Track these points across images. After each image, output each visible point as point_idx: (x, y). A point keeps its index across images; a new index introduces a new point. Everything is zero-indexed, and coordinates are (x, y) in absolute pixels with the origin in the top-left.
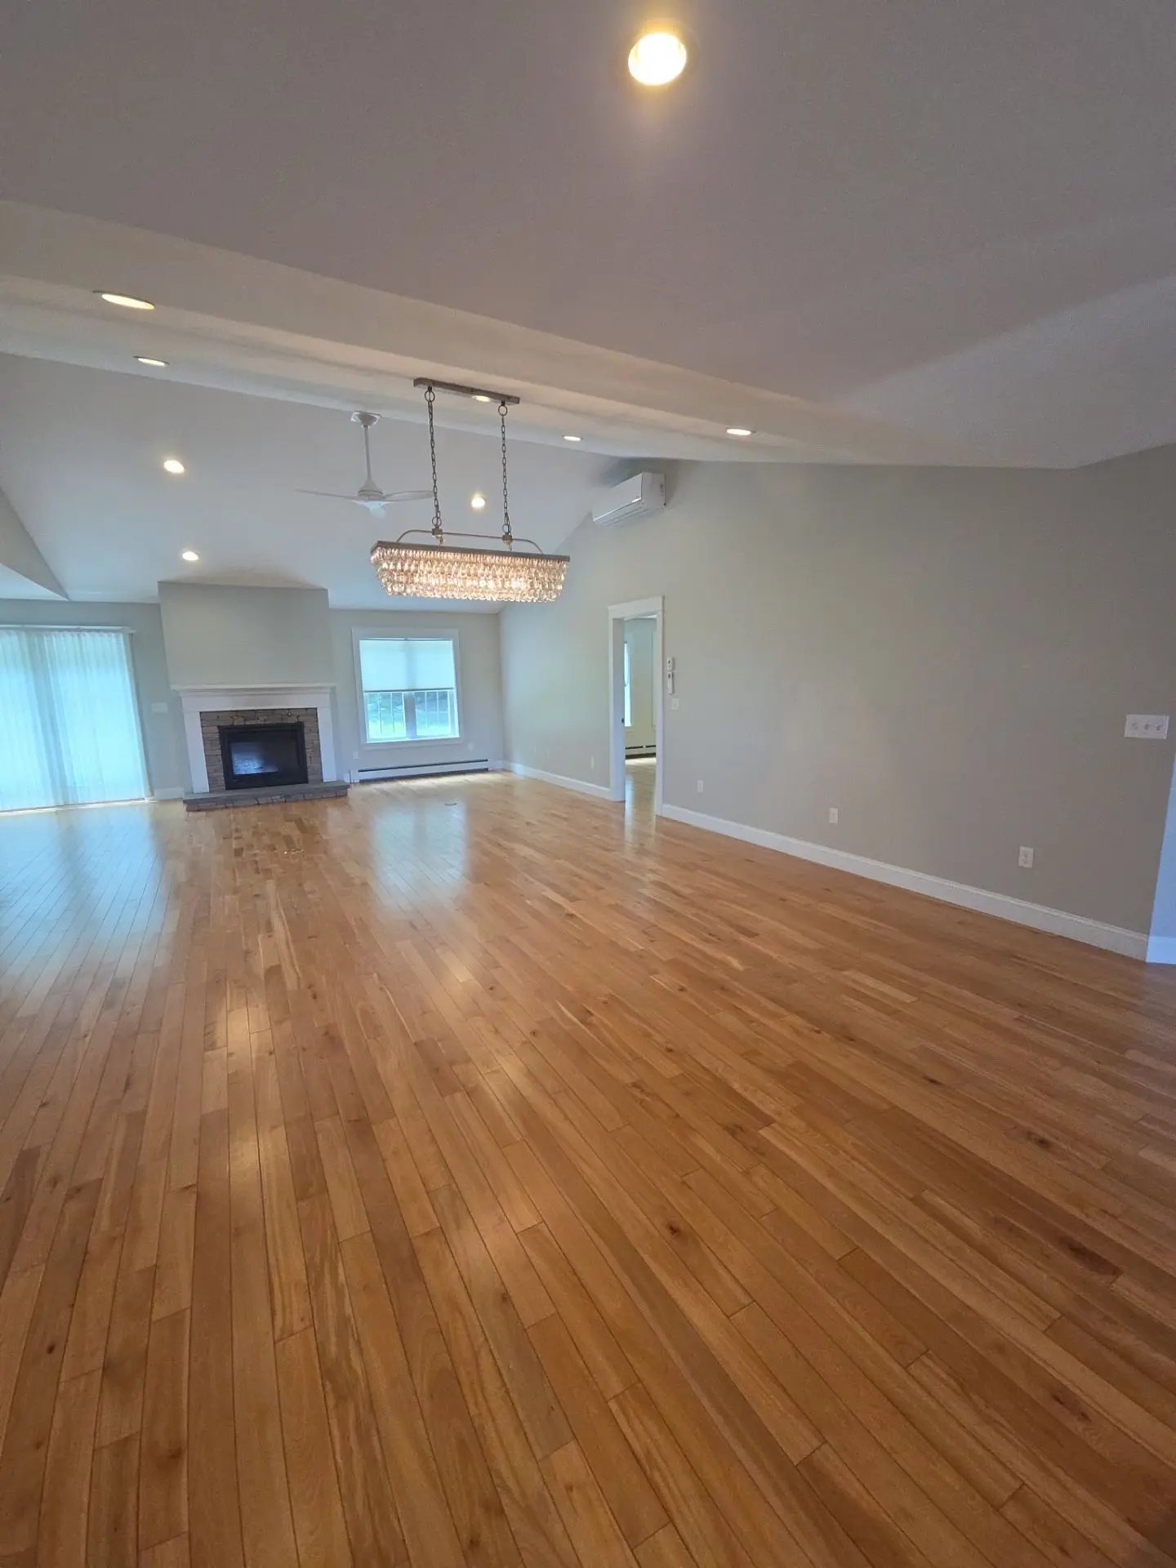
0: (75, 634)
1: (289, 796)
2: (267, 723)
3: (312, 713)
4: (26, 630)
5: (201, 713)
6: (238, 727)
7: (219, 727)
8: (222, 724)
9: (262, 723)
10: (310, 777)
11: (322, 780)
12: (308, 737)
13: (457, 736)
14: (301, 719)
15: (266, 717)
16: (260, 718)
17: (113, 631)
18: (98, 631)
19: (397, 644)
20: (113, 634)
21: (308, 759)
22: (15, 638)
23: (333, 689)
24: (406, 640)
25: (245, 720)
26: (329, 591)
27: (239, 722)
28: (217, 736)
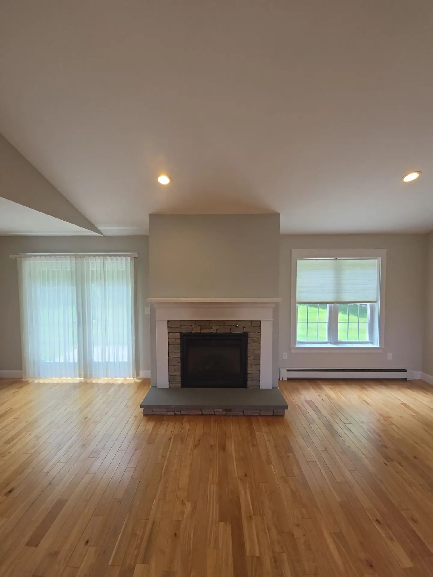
0: (102, 258)
1: (230, 410)
2: (218, 332)
3: (257, 325)
4: (76, 256)
5: (168, 321)
6: (196, 335)
7: (180, 333)
8: (184, 331)
9: (215, 332)
10: (249, 383)
11: (260, 387)
12: (251, 347)
13: (376, 345)
14: (246, 330)
15: (218, 327)
16: (213, 327)
17: (124, 256)
18: (115, 256)
19: (328, 262)
20: (124, 258)
21: (249, 366)
22: (68, 262)
23: (277, 304)
24: (336, 259)
25: (201, 329)
26: (281, 214)
27: (197, 330)
28: (179, 341)
